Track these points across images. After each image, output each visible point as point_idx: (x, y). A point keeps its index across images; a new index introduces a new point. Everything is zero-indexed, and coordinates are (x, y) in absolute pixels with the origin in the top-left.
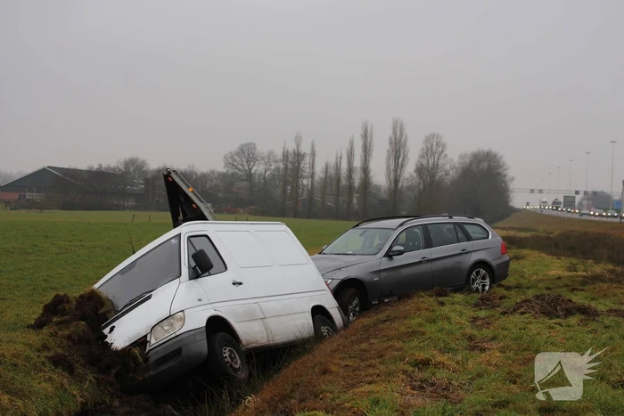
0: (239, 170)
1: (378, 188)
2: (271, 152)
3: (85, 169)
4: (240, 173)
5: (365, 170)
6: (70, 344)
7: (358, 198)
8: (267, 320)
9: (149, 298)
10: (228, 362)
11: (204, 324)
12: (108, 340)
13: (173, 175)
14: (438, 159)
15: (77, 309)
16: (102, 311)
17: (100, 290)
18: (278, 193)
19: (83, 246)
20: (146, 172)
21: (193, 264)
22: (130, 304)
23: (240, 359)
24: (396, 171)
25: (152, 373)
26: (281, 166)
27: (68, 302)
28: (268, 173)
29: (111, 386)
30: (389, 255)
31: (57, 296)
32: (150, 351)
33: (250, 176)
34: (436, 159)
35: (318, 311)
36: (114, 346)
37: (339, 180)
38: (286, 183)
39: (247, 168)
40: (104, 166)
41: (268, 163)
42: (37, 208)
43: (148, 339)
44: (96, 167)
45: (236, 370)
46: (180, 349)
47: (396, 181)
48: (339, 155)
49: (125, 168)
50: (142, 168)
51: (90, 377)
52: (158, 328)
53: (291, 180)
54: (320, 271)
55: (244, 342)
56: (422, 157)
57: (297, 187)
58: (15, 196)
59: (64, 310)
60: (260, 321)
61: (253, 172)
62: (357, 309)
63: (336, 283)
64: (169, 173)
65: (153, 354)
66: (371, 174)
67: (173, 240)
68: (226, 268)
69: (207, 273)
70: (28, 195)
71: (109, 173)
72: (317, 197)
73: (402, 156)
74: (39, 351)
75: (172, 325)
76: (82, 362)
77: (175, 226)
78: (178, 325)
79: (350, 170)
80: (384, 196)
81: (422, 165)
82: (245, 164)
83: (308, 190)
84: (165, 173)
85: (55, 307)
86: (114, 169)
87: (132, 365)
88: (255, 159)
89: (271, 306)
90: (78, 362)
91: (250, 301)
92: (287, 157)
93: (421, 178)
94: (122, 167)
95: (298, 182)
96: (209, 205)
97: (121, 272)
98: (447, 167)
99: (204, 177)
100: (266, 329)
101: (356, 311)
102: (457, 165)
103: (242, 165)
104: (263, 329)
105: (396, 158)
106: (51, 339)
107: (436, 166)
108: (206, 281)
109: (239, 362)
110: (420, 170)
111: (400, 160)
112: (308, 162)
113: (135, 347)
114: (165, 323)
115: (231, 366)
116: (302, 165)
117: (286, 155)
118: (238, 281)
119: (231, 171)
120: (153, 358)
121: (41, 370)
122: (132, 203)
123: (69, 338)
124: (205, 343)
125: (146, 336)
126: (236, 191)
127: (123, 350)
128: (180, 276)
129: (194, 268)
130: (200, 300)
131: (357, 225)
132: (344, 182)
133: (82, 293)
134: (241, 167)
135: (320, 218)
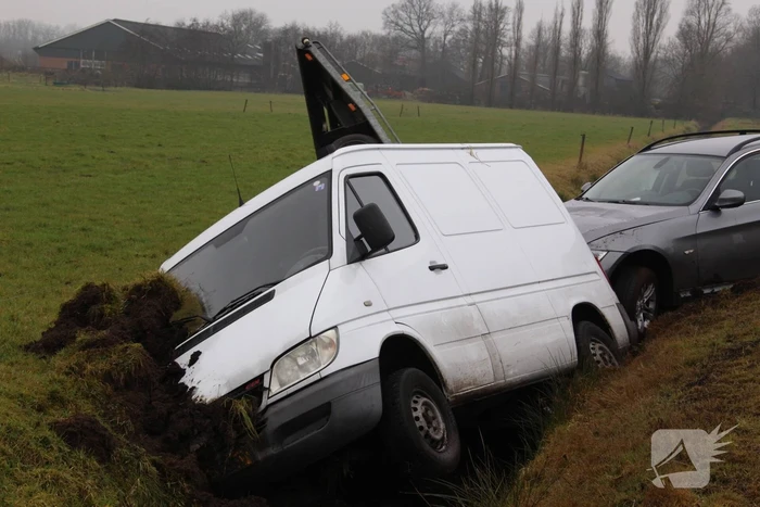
0: (406, 31)
1: (616, 61)
2: (454, 6)
3: (172, 25)
4: (406, 36)
5: (600, 34)
6: (109, 389)
7: (585, 76)
8: (495, 337)
9: (270, 297)
10: (421, 428)
11: (375, 353)
12: (185, 380)
13: (314, 50)
14: (716, 15)
15: (127, 313)
16: (177, 316)
17: (175, 274)
18: (462, 69)
19: (162, 156)
20: (266, 32)
21: (356, 233)
22: (232, 307)
23: (445, 421)
24: (647, 34)
25: (272, 451)
26: (470, 26)
27: (110, 298)
28: (449, 37)
29: (188, 479)
30: (714, 207)
31: (88, 287)
32: (268, 407)
33: (421, 40)
34: (712, 17)
35: (584, 314)
36: (198, 394)
37: (557, 50)
38: (476, 53)
39: (417, 29)
40: (201, 21)
41: (449, 22)
42: (97, 84)
43: (266, 384)
44: (188, 23)
45: (435, 443)
46: (329, 404)
47: (647, 51)
48: (560, 10)
49: (234, 25)
50: (260, 26)
51: (146, 463)
52: (286, 361)
53: (484, 48)
54: (585, 235)
55: (451, 384)
56: (690, 12)
57: (493, 60)
58: (62, 63)
59: (102, 315)
60: (480, 341)
61: (426, 35)
62: (651, 306)
63: (614, 258)
64: (307, 45)
65: (276, 413)
66: (609, 40)
67: (316, 183)
68: (417, 237)
69: (383, 250)
70: (84, 63)
71: (207, 33)
72: (524, 75)
73: (658, 12)
74: (40, 409)
75: (313, 355)
76: (132, 429)
77: (321, 154)
78: (325, 355)
79: (576, 34)
80: (626, 74)
81: (689, 26)
82: (415, 23)
83: (510, 64)
84: (300, 45)
85: (84, 310)
86: (216, 27)
87: (233, 434)
88: (430, 17)
89: (499, 308)
90: (121, 429)
91: (461, 301)
92: (480, 14)
93: (687, 47)
94: (228, 24)
95: (494, 52)
96: (360, 85)
97: (217, 241)
98: (731, 29)
99: (353, 42)
100: (492, 356)
101: (648, 310)
102: (746, 25)
103: (411, 25)
104: (486, 355)
105: (649, 16)
106: (69, 381)
107: (712, 25)
108: (381, 263)
109: (442, 426)
110: (685, 33)
111: (655, 18)
112: (510, 20)
113: (239, 398)
114: (300, 351)
115: (427, 435)
116: (501, 26)
117: (477, 11)
118: (440, 263)
119: (393, 34)
120: (274, 422)
121: (38, 461)
122: (244, 79)
123: (107, 377)
124: (377, 392)
125: (261, 377)
126: (401, 64)
127: (217, 402)
128: (329, 254)
129: (358, 239)
130: (368, 304)
131: (648, 148)
132: (564, 52)
133: (138, 280)
134: (408, 28)
135: (528, 108)
